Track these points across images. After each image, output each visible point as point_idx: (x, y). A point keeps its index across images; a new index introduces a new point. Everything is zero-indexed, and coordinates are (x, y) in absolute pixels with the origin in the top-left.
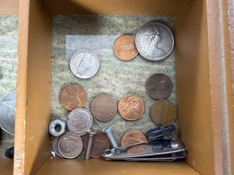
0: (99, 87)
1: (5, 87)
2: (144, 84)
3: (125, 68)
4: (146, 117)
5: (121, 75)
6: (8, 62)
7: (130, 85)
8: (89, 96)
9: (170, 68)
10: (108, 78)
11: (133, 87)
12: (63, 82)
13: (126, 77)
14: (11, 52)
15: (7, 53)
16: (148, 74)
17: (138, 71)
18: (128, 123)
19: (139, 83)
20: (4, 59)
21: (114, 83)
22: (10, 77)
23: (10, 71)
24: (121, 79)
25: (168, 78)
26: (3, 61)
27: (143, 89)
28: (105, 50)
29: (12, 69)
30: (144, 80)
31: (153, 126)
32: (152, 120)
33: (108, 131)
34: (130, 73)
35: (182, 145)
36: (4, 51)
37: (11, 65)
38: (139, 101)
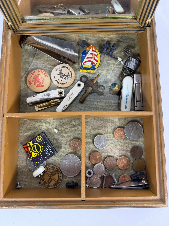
0: (107, 152)
1: (63, 152)
2: (129, 152)
3: (120, 143)
4: (130, 168)
5: (118, 147)
6: (64, 140)
7: (122, 152)
8: (103, 157)
9: (142, 143)
10: (112, 148)
11: (124, 153)
12: (90, 150)
13: (120, 148)
14: (65, 135)
15: (63, 136)
16: (131, 146)
17: (126, 145)
18: (122, 171)
19: (127, 151)
20: (62, 139)
21: (115, 151)
22: (65, 148)
23: (65, 145)
24: (118, 149)
25: (141, 148)
26: (62, 140)
27: (129, 154)
29: (66, 144)
30: (129, 149)
32: (134, 169)
33: (113, 175)
34: (122, 146)
35: (147, 181)
36: (62, 135)
37: (66, 142)
38: (127, 160)
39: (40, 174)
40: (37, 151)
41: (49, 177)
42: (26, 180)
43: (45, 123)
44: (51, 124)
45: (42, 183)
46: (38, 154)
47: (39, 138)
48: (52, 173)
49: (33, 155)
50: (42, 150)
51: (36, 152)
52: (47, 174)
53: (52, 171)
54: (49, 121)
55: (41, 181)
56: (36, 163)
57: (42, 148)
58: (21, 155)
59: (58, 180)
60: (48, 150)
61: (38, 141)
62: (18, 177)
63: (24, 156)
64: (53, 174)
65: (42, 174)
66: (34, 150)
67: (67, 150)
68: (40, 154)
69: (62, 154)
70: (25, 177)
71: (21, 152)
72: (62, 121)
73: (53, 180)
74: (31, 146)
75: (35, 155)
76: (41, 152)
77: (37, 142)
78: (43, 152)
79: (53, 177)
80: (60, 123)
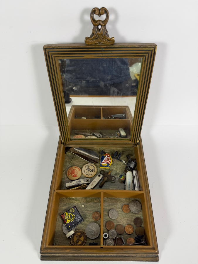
0: (118, 222)
2: (133, 221)
3: (126, 216)
4: (134, 234)
5: (125, 218)
6: (88, 213)
7: (128, 222)
8: (115, 225)
9: (141, 216)
10: (121, 219)
11: (129, 222)
12: (106, 220)
13: (127, 219)
14: (89, 209)
16: (134, 218)
17: (131, 217)
18: (129, 235)
19: (131, 221)
21: (123, 221)
22: (89, 218)
23: (89, 216)
24: (125, 219)
25: (141, 219)
27: (133, 223)
28: (119, 209)
30: (133, 220)
31: (136, 236)
32: (137, 235)
33: (122, 237)
34: (128, 217)
36: (87, 209)
38: (132, 227)
39: (71, 236)
40: (70, 219)
41: (77, 239)
42: (60, 241)
43: (76, 201)
44: (80, 201)
45: (72, 243)
46: (71, 221)
47: (72, 210)
48: (79, 235)
49: (68, 221)
50: (73, 218)
51: (70, 220)
52: (76, 237)
53: (79, 234)
54: (79, 200)
55: (71, 242)
56: (69, 227)
57: (74, 216)
58: (58, 223)
59: (83, 241)
60: (78, 218)
61: (71, 212)
62: (55, 239)
63: (60, 223)
64: (80, 236)
65: (72, 236)
66: (69, 218)
67: (90, 220)
68: (73, 220)
69: (87, 222)
70: (60, 239)
71: (59, 220)
72: (87, 200)
73: (80, 242)
74: (67, 215)
75: (69, 221)
76: (73, 219)
77: (71, 213)
78: (74, 220)
79: (80, 239)
80: (86, 201)
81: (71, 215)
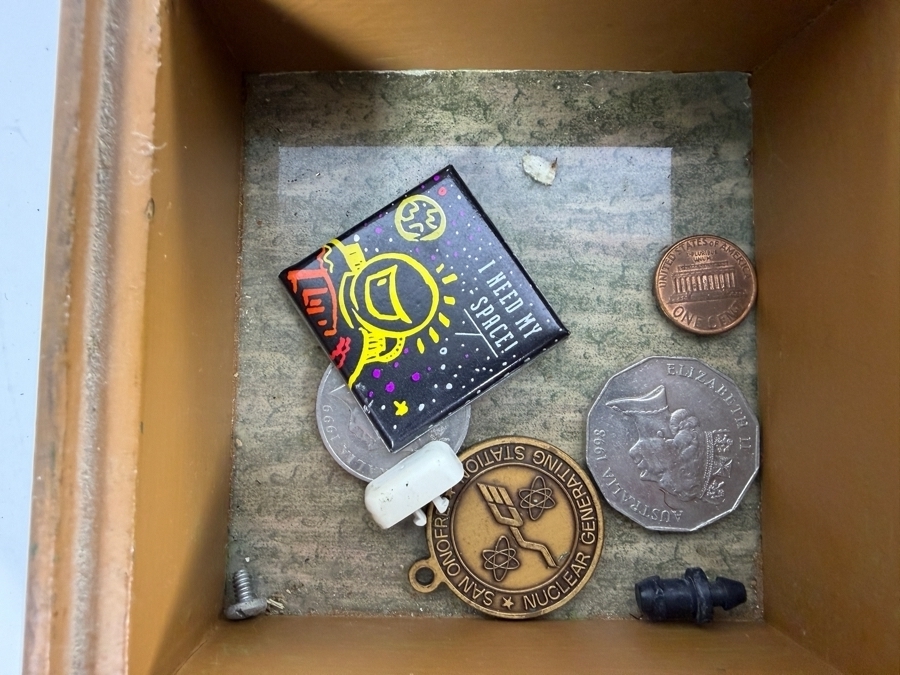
1: (598, 343)
6: (604, 249)
14: (614, 210)
15: (597, 211)
20: (588, 236)
22: (614, 308)
23: (612, 285)
26: (588, 245)
29: (622, 277)
36: (588, 207)
37: (618, 261)
39: (428, 509)
40: (401, 315)
41: (497, 532)
42: (305, 551)
43: (452, 108)
44: (501, 112)
45: (440, 577)
46: (411, 342)
47: (421, 217)
48: (521, 497)
49: (374, 347)
50: (442, 307)
51: (399, 326)
52: (481, 507)
53: (518, 479)
54: (485, 98)
55: (433, 563)
56: (402, 409)
57: (445, 290)
58: (265, 356)
59: (572, 558)
60: (499, 310)
61: (410, 237)
62: (238, 526)
63: (285, 360)
64: (532, 505)
65: (442, 506)
66: (384, 305)
67: (632, 323)
68: (435, 337)
69: (592, 351)
70: (295, 524)
71: (265, 326)
72: (582, 101)
73: (529, 559)
74: (356, 273)
75: (391, 344)
76: (435, 323)
77: (401, 246)
78: (455, 326)
79: (532, 530)
80: (568, 116)
81: (405, 271)
